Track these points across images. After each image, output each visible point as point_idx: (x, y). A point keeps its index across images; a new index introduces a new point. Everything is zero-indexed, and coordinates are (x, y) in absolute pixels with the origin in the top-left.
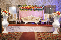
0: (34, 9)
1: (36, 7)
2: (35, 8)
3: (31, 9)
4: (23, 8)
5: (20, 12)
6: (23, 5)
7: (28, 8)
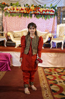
0: (36, 14)
1: (41, 10)
2: (38, 12)
3: (28, 13)
4: (11, 11)
5: (5, 19)
6: (12, 5)
7: (23, 10)
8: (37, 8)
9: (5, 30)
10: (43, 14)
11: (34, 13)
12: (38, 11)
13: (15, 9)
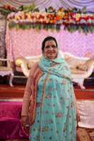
0: (66, 25)
1: (77, 16)
2: (71, 21)
3: (53, 24)
4: (22, 21)
5: (10, 34)
6: (22, 8)
7: (43, 18)
8: (69, 13)
9: (9, 55)
10: (80, 25)
11: (64, 23)
12: (72, 18)
13: (29, 16)
